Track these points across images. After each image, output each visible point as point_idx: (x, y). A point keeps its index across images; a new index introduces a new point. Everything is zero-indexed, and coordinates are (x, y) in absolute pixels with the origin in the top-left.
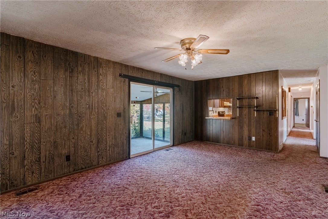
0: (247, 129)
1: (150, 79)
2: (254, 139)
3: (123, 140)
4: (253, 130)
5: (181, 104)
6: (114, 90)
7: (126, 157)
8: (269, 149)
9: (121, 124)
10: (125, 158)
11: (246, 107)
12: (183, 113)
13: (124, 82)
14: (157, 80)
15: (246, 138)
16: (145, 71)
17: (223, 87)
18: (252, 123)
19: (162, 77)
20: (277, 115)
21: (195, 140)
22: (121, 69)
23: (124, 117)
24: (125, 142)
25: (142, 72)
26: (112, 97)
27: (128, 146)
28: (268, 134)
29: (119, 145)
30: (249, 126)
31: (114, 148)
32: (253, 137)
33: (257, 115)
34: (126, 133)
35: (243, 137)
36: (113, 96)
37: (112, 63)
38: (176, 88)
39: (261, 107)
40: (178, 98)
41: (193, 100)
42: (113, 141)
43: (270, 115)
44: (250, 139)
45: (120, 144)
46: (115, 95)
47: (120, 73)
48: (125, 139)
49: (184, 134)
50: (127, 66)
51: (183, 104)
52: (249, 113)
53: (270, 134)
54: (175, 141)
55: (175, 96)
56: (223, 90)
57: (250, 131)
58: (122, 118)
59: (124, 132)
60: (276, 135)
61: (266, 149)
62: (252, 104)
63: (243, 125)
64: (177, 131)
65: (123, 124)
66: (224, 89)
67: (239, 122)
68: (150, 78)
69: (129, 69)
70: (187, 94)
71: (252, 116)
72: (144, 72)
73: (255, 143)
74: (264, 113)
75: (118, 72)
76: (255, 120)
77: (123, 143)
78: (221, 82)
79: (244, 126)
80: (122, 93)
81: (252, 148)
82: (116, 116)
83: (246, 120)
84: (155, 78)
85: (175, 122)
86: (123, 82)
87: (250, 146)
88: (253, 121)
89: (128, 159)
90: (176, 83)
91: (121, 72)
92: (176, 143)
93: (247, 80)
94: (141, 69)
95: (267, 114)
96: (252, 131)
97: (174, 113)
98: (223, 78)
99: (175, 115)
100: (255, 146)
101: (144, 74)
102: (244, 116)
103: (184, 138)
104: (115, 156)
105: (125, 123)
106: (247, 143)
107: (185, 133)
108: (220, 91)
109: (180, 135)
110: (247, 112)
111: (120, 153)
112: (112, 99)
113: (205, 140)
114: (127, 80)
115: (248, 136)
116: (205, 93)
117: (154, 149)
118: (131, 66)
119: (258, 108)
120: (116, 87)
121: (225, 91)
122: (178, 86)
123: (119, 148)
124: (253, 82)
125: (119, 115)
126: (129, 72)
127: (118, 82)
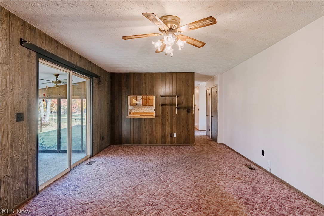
0: (169, 126)
1: (67, 60)
2: (175, 135)
3: (28, 163)
4: (175, 127)
5: (99, 100)
6: (9, 69)
7: (32, 193)
8: (187, 143)
9: (22, 134)
10: (30, 196)
11: (168, 105)
12: (101, 113)
13: (28, 56)
14: (75, 64)
15: (168, 136)
16: (61, 46)
17: (145, 83)
18: (173, 120)
19: (81, 60)
20: (193, 112)
21: (111, 145)
22: (24, 32)
23: (29, 121)
24: (30, 165)
25: (57, 47)
26: (6, 82)
27: (35, 172)
28: (187, 130)
29: (19, 175)
30: (171, 123)
31: (9, 183)
32: (174, 134)
33: (178, 112)
34: (31, 149)
35: (165, 134)
36: (8, 80)
37: (5, 13)
38: (94, 78)
39: (181, 105)
40: (96, 92)
41: (109, 95)
42: (8, 169)
43: (188, 112)
44: (172, 135)
45: (21, 173)
46: (11, 78)
47: (22, 38)
48: (31, 161)
49: (102, 139)
50: (33, 30)
51: (101, 101)
52: (171, 110)
53: (188, 129)
54: (94, 149)
55: (94, 89)
56: (146, 87)
57: (171, 128)
58: (25, 122)
59: (29, 149)
60: (192, 129)
61: (185, 143)
62: (173, 102)
63: (165, 122)
64: (96, 136)
65: (26, 134)
66: (146, 85)
67: (161, 119)
68: (66, 57)
69: (38, 37)
70: (104, 87)
71: (173, 113)
72: (59, 48)
73: (176, 139)
74: (183, 111)
75: (18, 35)
76: (176, 117)
77: (27, 169)
78: (144, 77)
79: (166, 124)
80: (26, 76)
81: (173, 144)
82: (14, 120)
83: (168, 117)
84: (73, 60)
85: (94, 124)
86: (26, 55)
87: (172, 143)
88: (174, 118)
89: (35, 196)
90: (95, 72)
91: (24, 36)
92: (95, 152)
93: (169, 78)
94: (55, 40)
95: (186, 112)
96: (173, 128)
97: (93, 112)
98: (146, 73)
99: (93, 114)
100: (176, 142)
101: (59, 50)
102: (166, 113)
103: (102, 143)
104: (12, 198)
105: (30, 131)
106: (169, 140)
107: (103, 137)
108: (143, 87)
109: (99, 140)
110: (169, 110)
111: (21, 190)
112: (6, 85)
113: (124, 143)
114: (34, 54)
115: (170, 133)
116: (125, 88)
117: (70, 167)
118: (40, 31)
119: (179, 106)
120: (15, 62)
121: (147, 87)
122: (97, 77)
123: (19, 180)
124: (174, 81)
125: (19, 117)
126: (37, 40)
127: (17, 55)
